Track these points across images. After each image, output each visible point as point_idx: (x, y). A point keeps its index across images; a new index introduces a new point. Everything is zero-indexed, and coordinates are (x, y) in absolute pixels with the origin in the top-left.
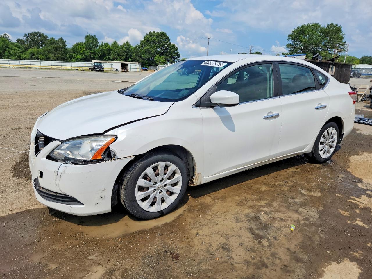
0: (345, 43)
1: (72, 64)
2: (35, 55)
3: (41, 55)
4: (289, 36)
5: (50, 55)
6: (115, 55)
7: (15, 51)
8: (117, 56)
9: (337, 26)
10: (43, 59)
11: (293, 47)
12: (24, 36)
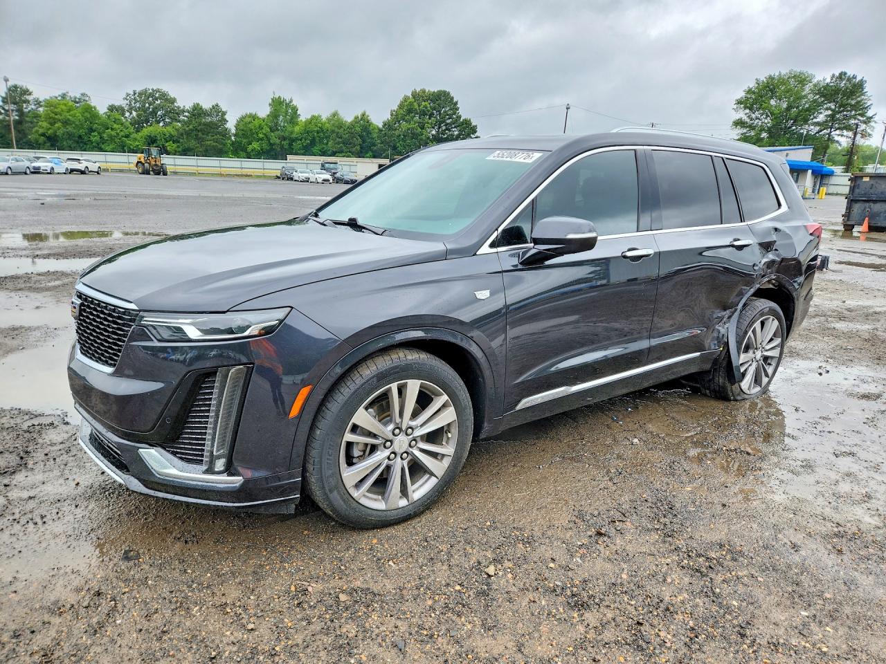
0: (871, 118)
1: (243, 163)
2: (158, 142)
3: (171, 142)
4: (739, 102)
5: (193, 143)
6: (339, 143)
7: (113, 133)
8: (341, 147)
9: (855, 78)
10: (176, 151)
11: (747, 127)
12: (124, 99)
